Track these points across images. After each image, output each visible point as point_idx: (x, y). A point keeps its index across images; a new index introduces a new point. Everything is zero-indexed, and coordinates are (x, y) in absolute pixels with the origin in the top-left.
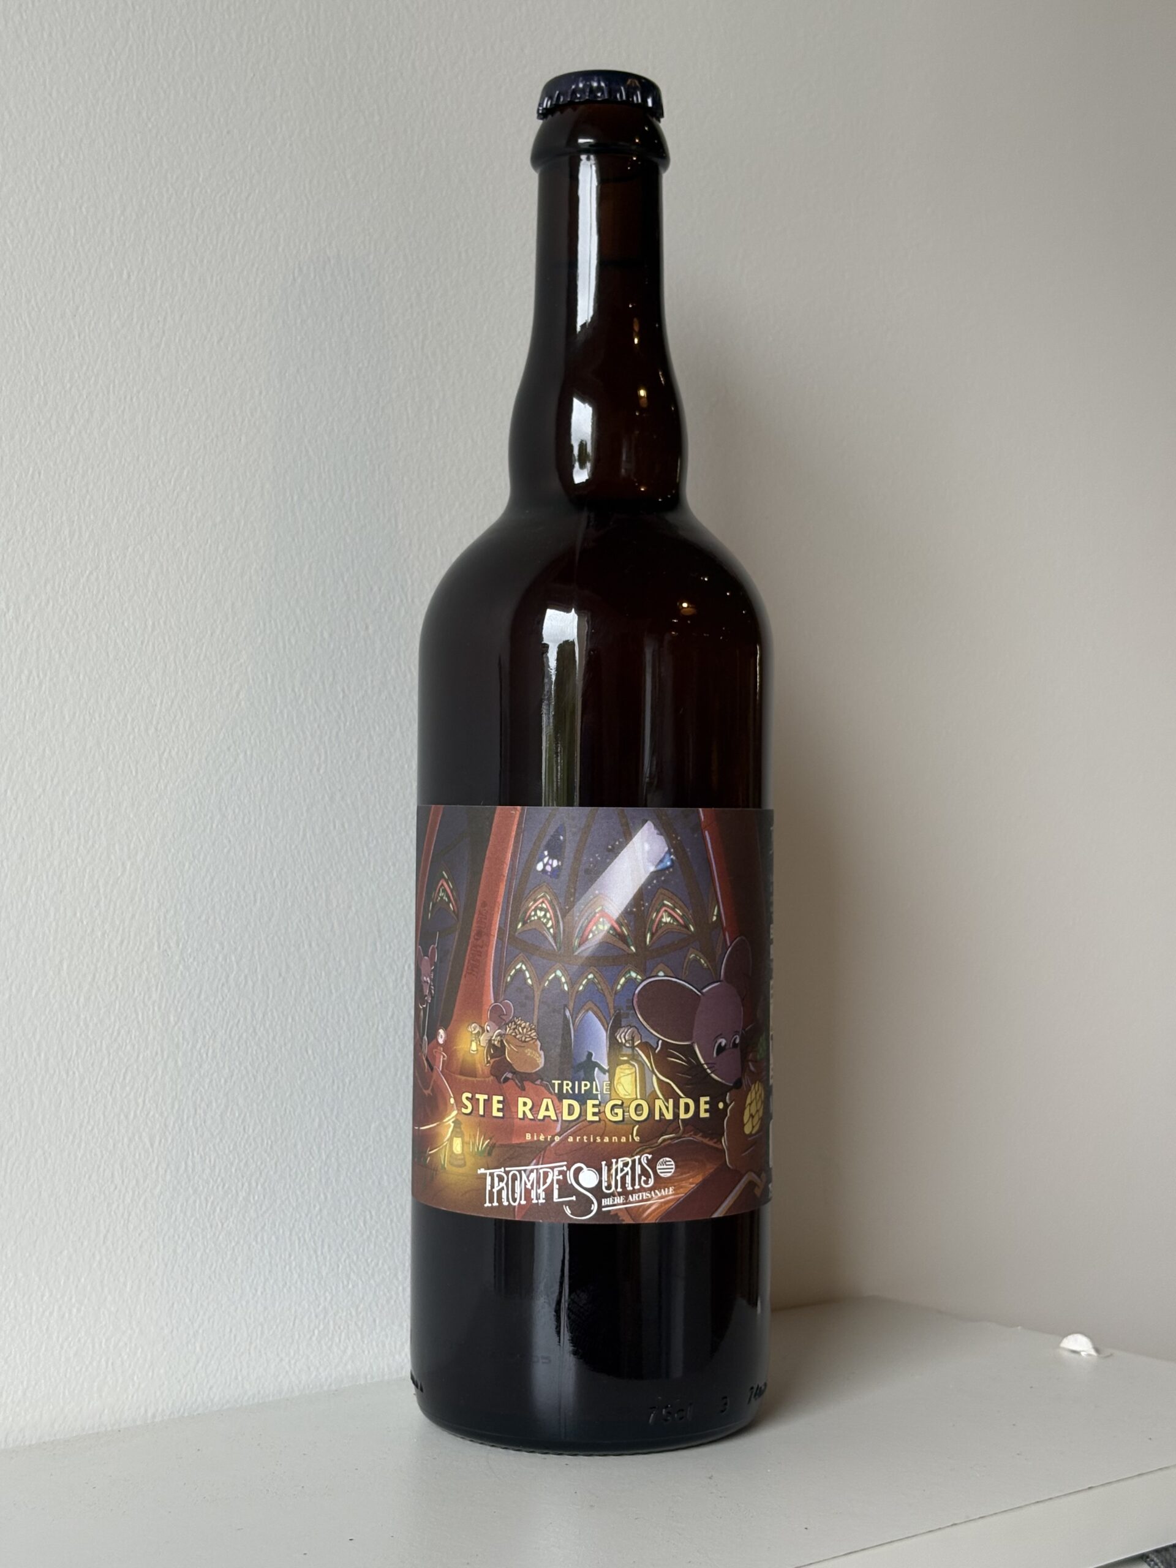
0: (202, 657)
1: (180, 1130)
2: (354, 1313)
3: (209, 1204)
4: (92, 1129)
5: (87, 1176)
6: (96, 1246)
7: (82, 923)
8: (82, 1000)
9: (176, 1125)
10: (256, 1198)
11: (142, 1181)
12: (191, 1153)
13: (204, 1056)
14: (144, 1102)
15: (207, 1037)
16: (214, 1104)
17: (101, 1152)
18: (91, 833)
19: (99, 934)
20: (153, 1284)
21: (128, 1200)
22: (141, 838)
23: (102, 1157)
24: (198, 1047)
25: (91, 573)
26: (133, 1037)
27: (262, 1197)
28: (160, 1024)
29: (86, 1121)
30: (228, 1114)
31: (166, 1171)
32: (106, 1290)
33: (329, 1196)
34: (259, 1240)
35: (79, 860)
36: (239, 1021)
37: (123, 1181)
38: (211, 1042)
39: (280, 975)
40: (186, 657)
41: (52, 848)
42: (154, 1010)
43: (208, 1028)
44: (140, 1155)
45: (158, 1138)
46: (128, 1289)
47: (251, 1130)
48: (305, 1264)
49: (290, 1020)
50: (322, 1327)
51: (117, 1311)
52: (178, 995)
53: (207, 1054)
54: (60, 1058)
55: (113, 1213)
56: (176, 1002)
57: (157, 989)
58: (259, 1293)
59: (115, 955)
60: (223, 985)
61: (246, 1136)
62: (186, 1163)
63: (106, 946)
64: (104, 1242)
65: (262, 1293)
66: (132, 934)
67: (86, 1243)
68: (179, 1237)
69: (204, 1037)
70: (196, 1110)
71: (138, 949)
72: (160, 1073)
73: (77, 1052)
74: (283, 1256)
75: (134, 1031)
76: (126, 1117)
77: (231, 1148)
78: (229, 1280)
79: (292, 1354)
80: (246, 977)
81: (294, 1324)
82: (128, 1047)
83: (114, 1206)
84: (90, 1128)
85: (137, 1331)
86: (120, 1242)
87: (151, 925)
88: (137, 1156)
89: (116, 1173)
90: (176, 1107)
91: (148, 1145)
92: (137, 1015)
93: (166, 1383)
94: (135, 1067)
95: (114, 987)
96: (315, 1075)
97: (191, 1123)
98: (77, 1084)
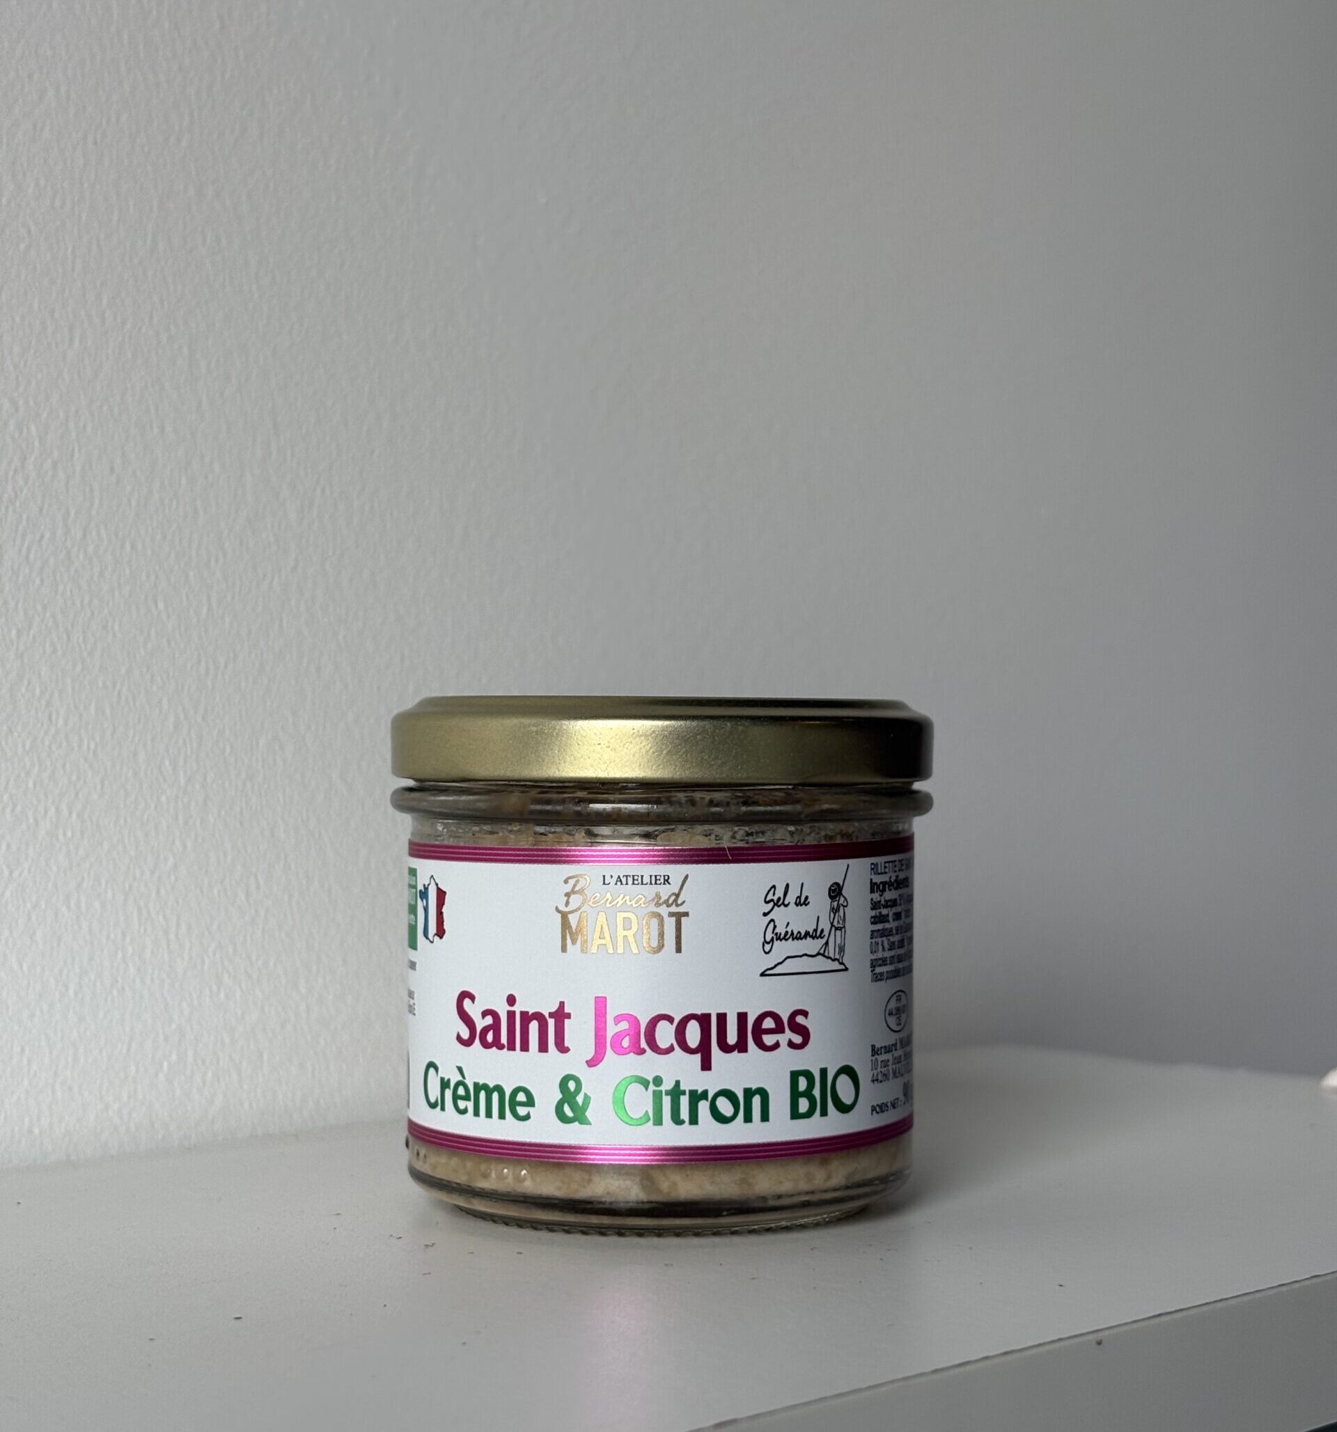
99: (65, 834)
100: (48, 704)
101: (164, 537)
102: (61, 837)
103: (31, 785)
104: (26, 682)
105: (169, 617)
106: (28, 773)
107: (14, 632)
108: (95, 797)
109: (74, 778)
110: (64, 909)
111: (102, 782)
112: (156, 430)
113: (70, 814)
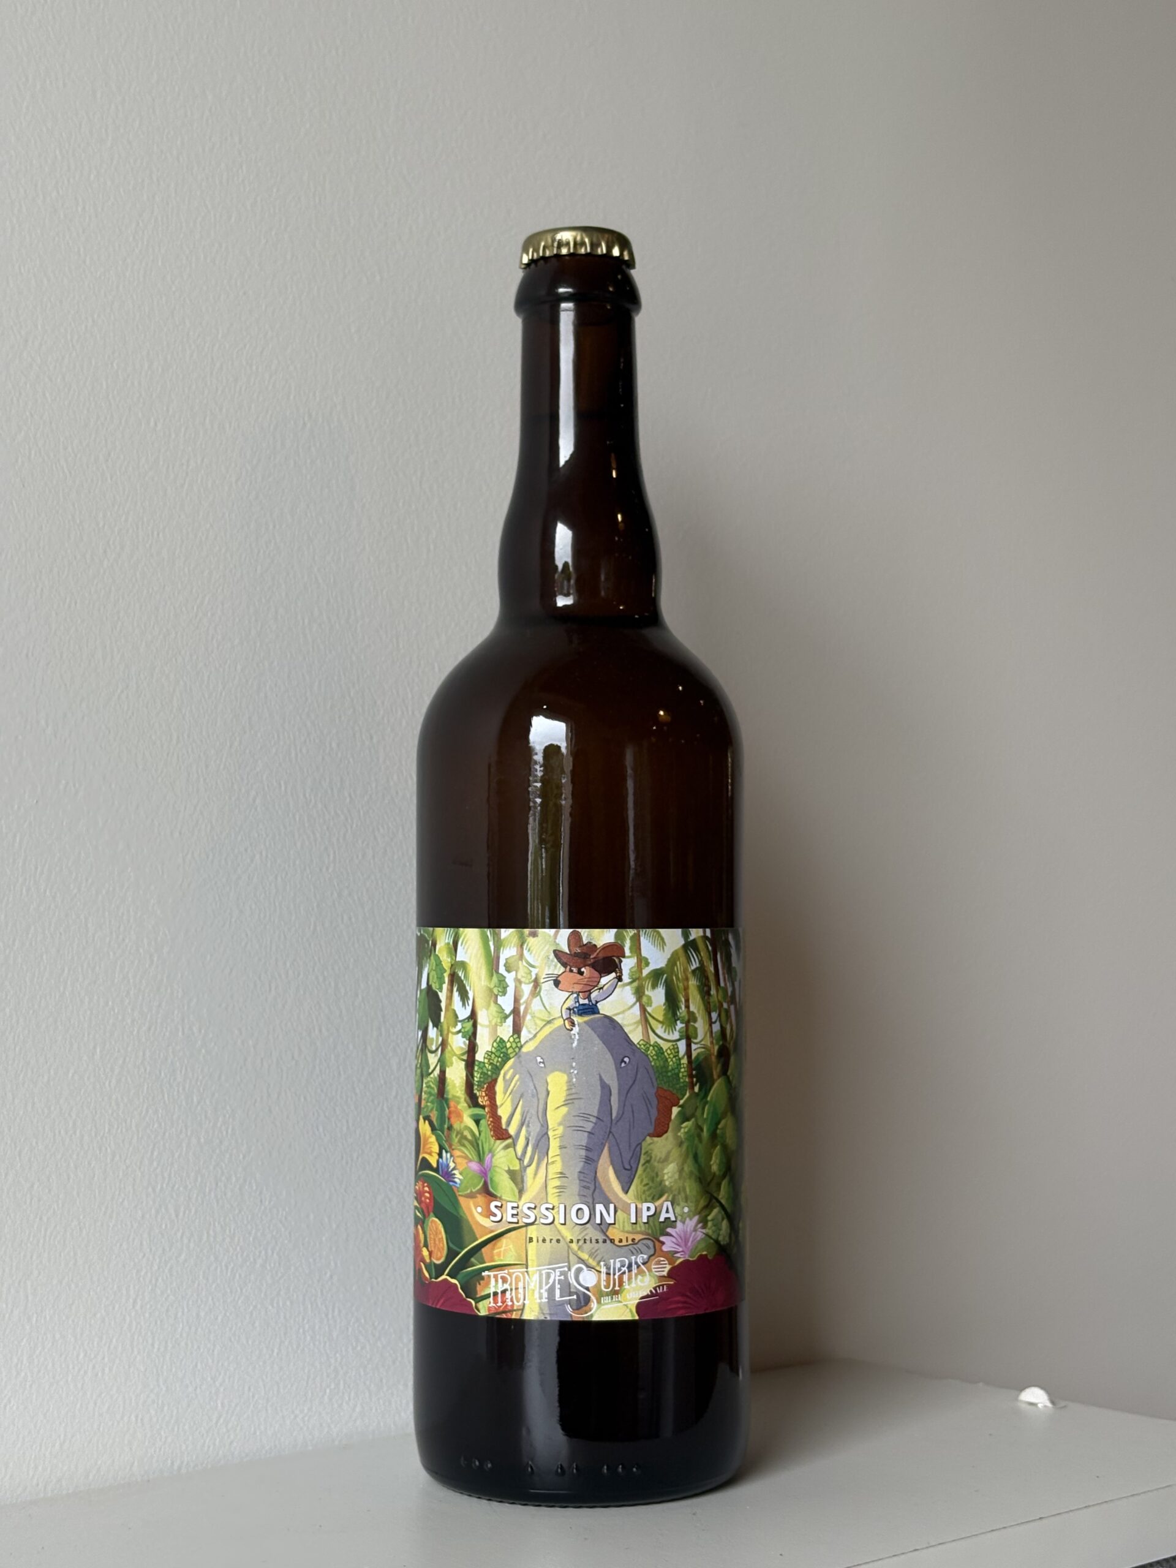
0: (222, 767)
1: (203, 1202)
2: (362, 1373)
3: (229, 1270)
4: (123, 1201)
5: (118, 1245)
6: (126, 1309)
7: (114, 1011)
8: (114, 1081)
9: (199, 1198)
10: (272, 1265)
11: (168, 1249)
12: (212, 1223)
13: (224, 1133)
14: (170, 1176)
15: (227, 1116)
16: (234, 1179)
17: (131, 1222)
18: (122, 929)
19: (129, 1021)
20: (179, 1345)
21: (156, 1267)
22: (167, 932)
23: (132, 1226)
24: (219, 1125)
25: (122, 692)
26: (160, 1115)
27: (277, 1264)
28: (184, 1103)
29: (117, 1193)
30: (247, 1187)
31: (189, 1240)
32: (136, 1352)
33: (339, 1265)
34: (275, 1305)
35: (111, 953)
36: (256, 1101)
37: (151, 1250)
38: (231, 1120)
39: (293, 1057)
40: (207, 766)
41: (87, 942)
42: (178, 1091)
43: (228, 1108)
44: (166, 1226)
45: (182, 1209)
46: (155, 1350)
47: (267, 1203)
48: (317, 1327)
49: (302, 1099)
50: (333, 1386)
51: (146, 1370)
52: (200, 1077)
53: (227, 1132)
54: (93, 1134)
55: (141, 1279)
56: (199, 1083)
57: (181, 1072)
58: (275, 1354)
59: (144, 1040)
60: (241, 1068)
61: (263, 1208)
62: (208, 1233)
63: (135, 1033)
64: (134, 1307)
65: (278, 1354)
66: (159, 1021)
67: (117, 1306)
68: (202, 1301)
69: (225, 1116)
70: (217, 1184)
71: (164, 1035)
72: (184, 1149)
73: (109, 1130)
74: (297, 1319)
75: (161, 1111)
76: (154, 1190)
77: (249, 1218)
78: (247, 1342)
79: (306, 1411)
80: (262, 1060)
81: (307, 1383)
82: (156, 1126)
83: (143, 1273)
84: (121, 1200)
85: (164, 1389)
86: (148, 1306)
87: (176, 1012)
88: (164, 1227)
89: (145, 1243)
90: (199, 1179)
91: (173, 1216)
92: (163, 1096)
93: (190, 1438)
94: (162, 1143)
95: (142, 1070)
96: (326, 1151)
97: (213, 1195)
98: (109, 1160)
99: (270, 1265)
100: (261, 1193)
101: (322, 1091)
102: (268, 1268)
103: (251, 1239)
104: (248, 1183)
105: (325, 1135)
106: (250, 1233)
107: (241, 1156)
108: (286, 1242)
109: (274, 1233)
110: (270, 1307)
111: (290, 1233)
112: (317, 1031)
113: (273, 1253)
